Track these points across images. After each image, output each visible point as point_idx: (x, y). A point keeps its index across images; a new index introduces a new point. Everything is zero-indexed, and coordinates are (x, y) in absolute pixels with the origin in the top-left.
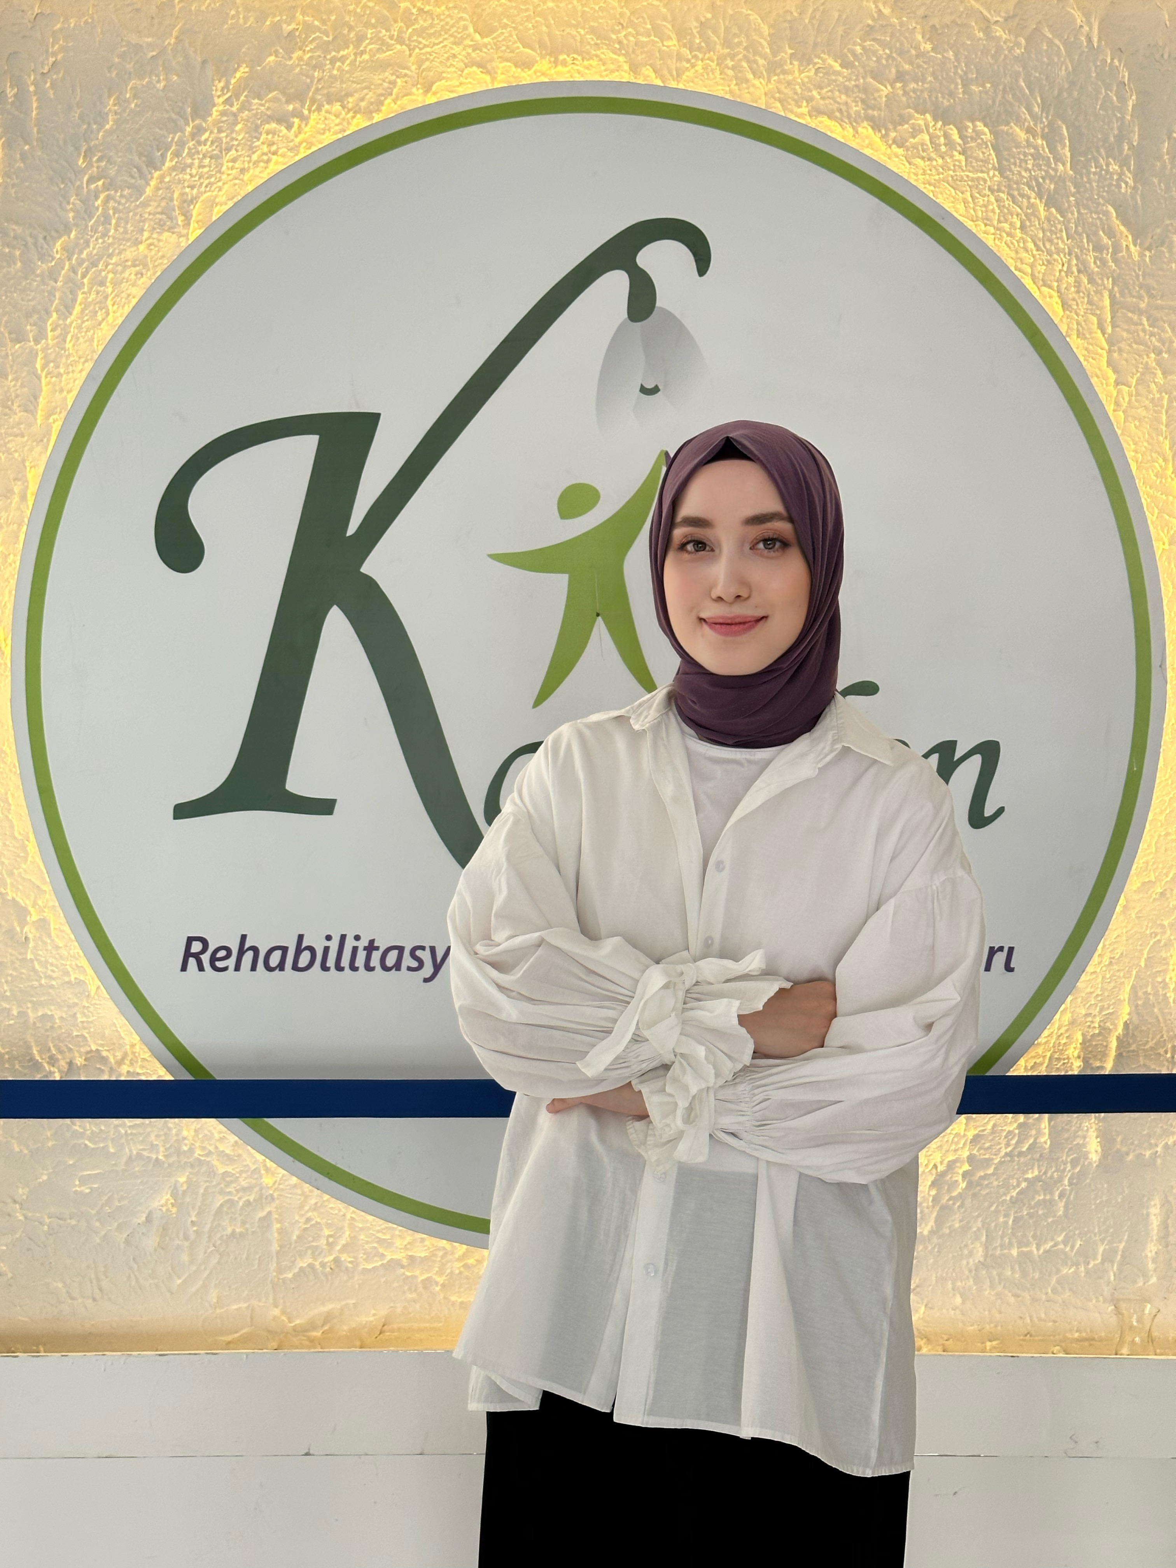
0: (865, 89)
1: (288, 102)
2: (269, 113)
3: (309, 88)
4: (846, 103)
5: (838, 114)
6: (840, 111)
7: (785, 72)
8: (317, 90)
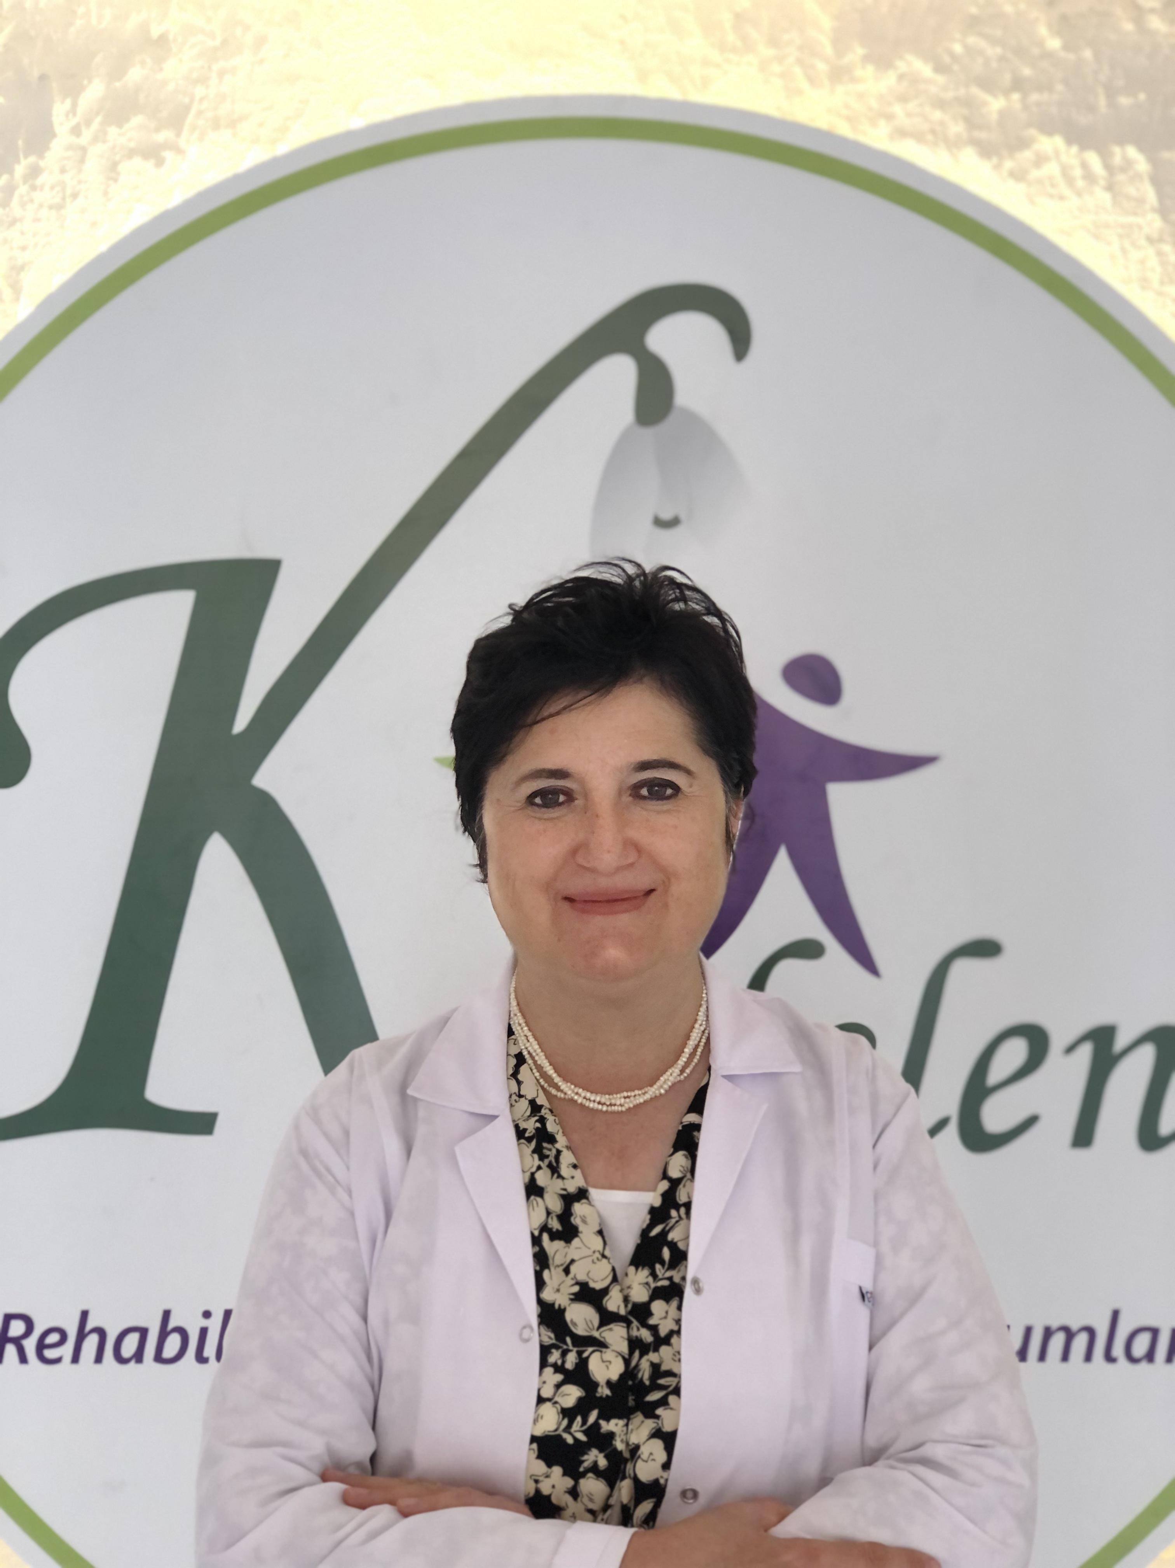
0: (968, 103)
1: (157, 130)
2: (132, 145)
3: (187, 108)
4: (942, 123)
5: (930, 137)
6: (933, 132)
7: (854, 80)
8: (200, 113)
